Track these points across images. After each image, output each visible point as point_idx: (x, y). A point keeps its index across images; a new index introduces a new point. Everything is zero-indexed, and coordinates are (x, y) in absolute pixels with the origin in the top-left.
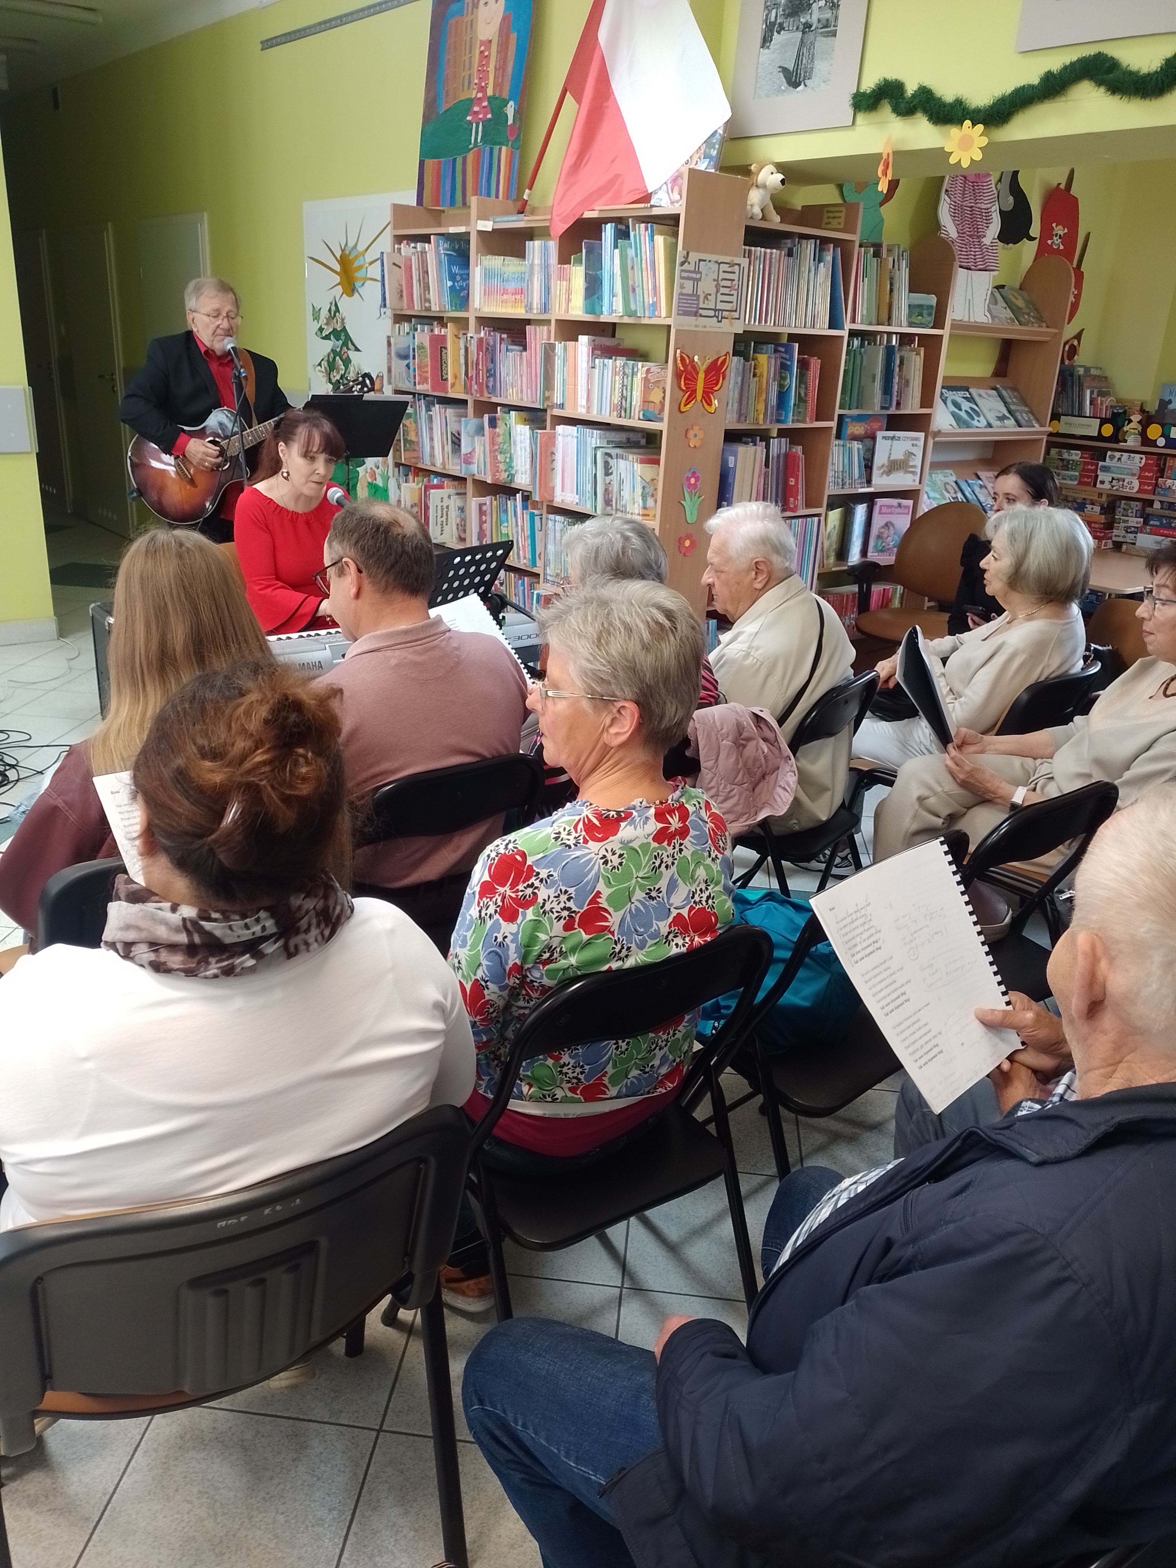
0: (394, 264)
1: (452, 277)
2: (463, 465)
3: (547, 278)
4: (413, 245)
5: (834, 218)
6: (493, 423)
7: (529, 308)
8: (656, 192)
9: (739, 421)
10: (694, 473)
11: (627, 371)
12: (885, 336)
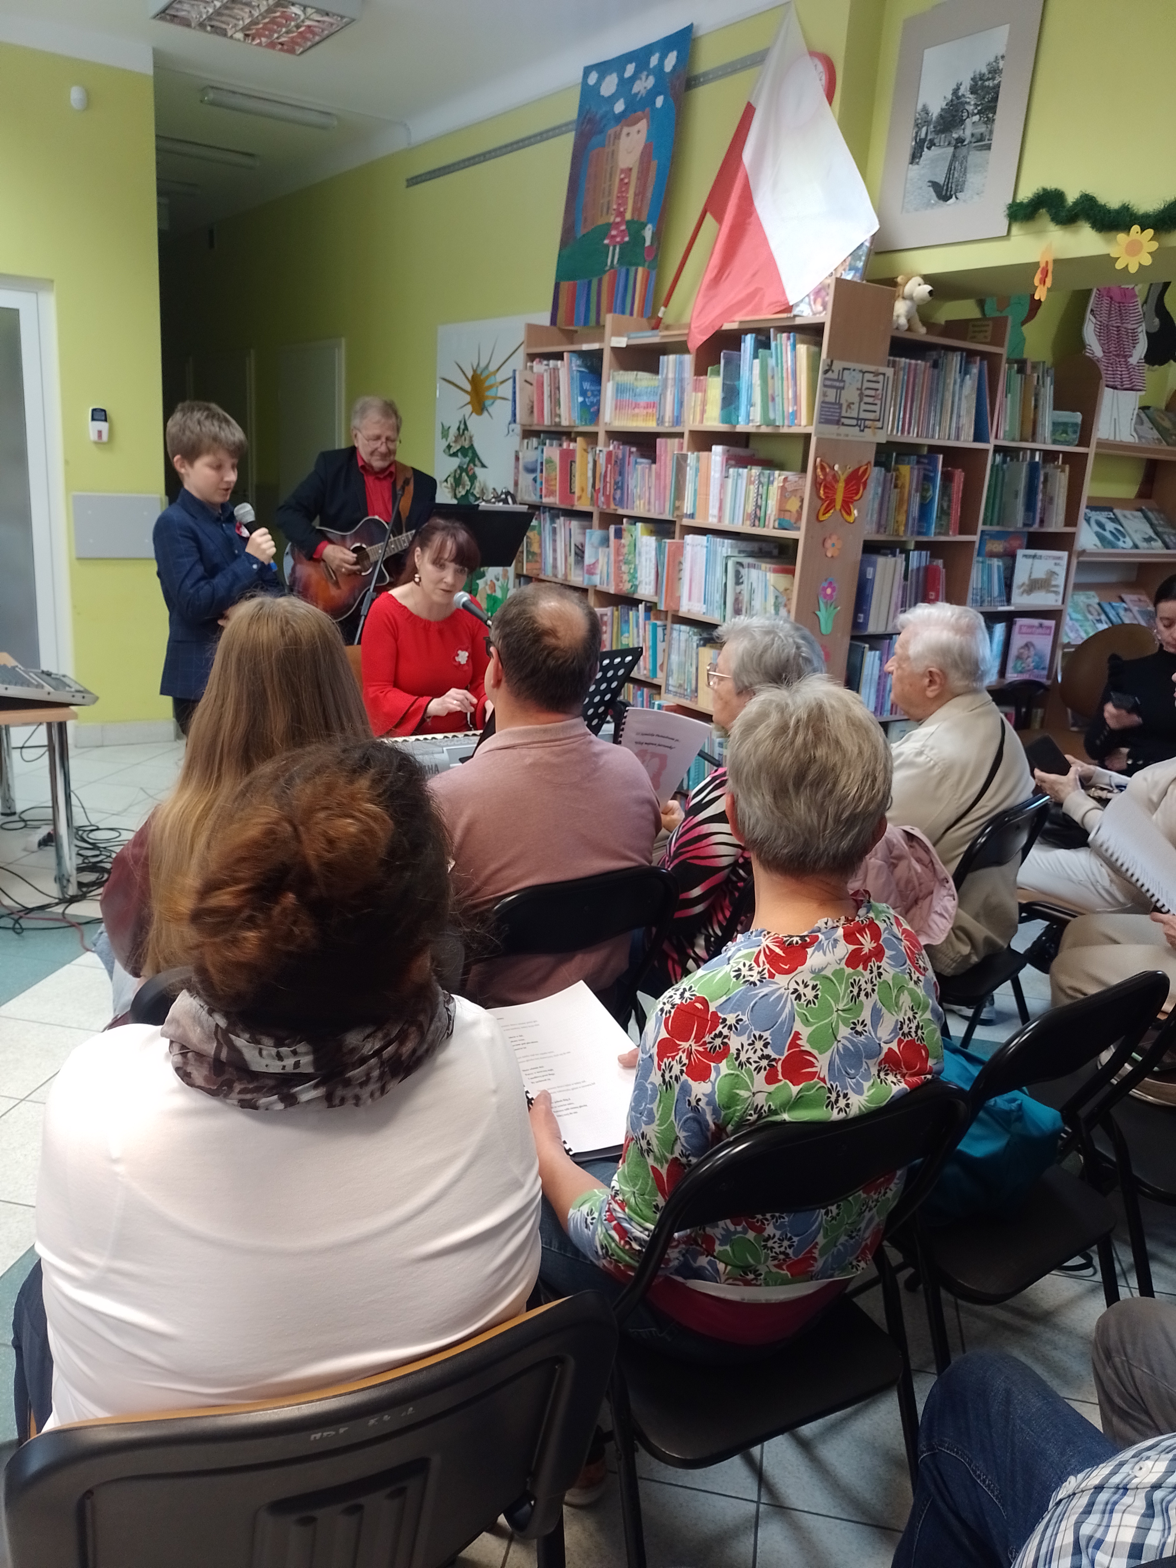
0: (526, 381)
1: (583, 393)
2: (586, 576)
3: (682, 391)
4: (545, 362)
5: (981, 331)
6: (619, 534)
7: (660, 421)
8: (797, 305)
9: (878, 532)
10: (831, 583)
11: (762, 479)
12: (1029, 452)
